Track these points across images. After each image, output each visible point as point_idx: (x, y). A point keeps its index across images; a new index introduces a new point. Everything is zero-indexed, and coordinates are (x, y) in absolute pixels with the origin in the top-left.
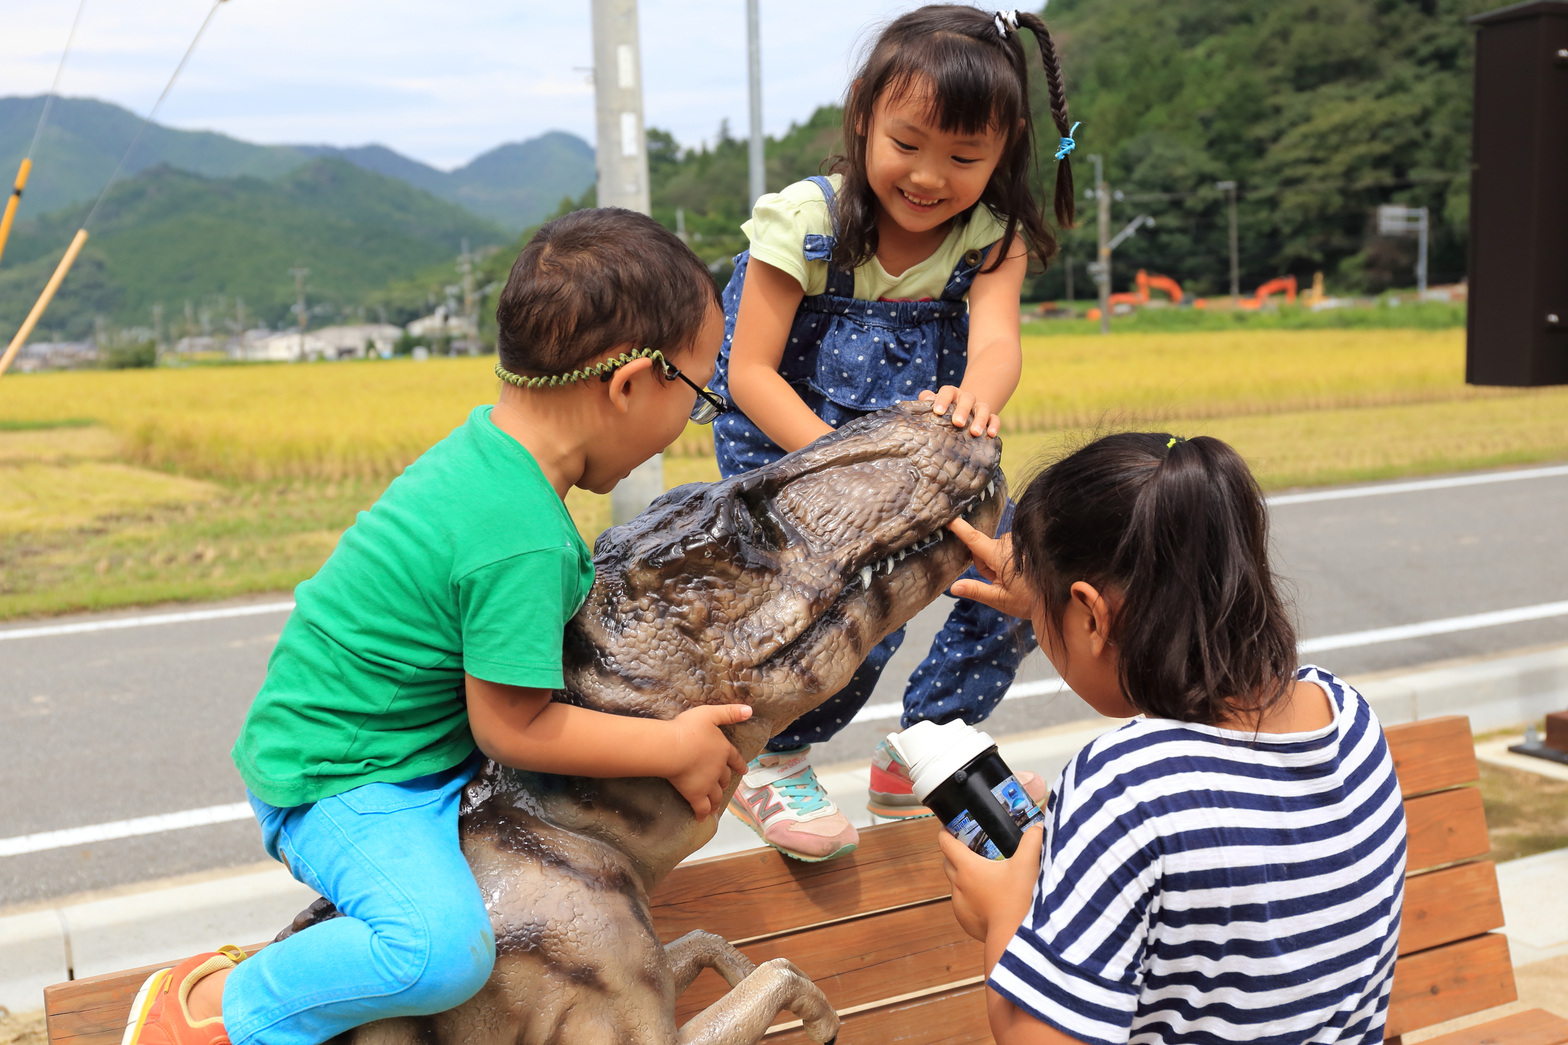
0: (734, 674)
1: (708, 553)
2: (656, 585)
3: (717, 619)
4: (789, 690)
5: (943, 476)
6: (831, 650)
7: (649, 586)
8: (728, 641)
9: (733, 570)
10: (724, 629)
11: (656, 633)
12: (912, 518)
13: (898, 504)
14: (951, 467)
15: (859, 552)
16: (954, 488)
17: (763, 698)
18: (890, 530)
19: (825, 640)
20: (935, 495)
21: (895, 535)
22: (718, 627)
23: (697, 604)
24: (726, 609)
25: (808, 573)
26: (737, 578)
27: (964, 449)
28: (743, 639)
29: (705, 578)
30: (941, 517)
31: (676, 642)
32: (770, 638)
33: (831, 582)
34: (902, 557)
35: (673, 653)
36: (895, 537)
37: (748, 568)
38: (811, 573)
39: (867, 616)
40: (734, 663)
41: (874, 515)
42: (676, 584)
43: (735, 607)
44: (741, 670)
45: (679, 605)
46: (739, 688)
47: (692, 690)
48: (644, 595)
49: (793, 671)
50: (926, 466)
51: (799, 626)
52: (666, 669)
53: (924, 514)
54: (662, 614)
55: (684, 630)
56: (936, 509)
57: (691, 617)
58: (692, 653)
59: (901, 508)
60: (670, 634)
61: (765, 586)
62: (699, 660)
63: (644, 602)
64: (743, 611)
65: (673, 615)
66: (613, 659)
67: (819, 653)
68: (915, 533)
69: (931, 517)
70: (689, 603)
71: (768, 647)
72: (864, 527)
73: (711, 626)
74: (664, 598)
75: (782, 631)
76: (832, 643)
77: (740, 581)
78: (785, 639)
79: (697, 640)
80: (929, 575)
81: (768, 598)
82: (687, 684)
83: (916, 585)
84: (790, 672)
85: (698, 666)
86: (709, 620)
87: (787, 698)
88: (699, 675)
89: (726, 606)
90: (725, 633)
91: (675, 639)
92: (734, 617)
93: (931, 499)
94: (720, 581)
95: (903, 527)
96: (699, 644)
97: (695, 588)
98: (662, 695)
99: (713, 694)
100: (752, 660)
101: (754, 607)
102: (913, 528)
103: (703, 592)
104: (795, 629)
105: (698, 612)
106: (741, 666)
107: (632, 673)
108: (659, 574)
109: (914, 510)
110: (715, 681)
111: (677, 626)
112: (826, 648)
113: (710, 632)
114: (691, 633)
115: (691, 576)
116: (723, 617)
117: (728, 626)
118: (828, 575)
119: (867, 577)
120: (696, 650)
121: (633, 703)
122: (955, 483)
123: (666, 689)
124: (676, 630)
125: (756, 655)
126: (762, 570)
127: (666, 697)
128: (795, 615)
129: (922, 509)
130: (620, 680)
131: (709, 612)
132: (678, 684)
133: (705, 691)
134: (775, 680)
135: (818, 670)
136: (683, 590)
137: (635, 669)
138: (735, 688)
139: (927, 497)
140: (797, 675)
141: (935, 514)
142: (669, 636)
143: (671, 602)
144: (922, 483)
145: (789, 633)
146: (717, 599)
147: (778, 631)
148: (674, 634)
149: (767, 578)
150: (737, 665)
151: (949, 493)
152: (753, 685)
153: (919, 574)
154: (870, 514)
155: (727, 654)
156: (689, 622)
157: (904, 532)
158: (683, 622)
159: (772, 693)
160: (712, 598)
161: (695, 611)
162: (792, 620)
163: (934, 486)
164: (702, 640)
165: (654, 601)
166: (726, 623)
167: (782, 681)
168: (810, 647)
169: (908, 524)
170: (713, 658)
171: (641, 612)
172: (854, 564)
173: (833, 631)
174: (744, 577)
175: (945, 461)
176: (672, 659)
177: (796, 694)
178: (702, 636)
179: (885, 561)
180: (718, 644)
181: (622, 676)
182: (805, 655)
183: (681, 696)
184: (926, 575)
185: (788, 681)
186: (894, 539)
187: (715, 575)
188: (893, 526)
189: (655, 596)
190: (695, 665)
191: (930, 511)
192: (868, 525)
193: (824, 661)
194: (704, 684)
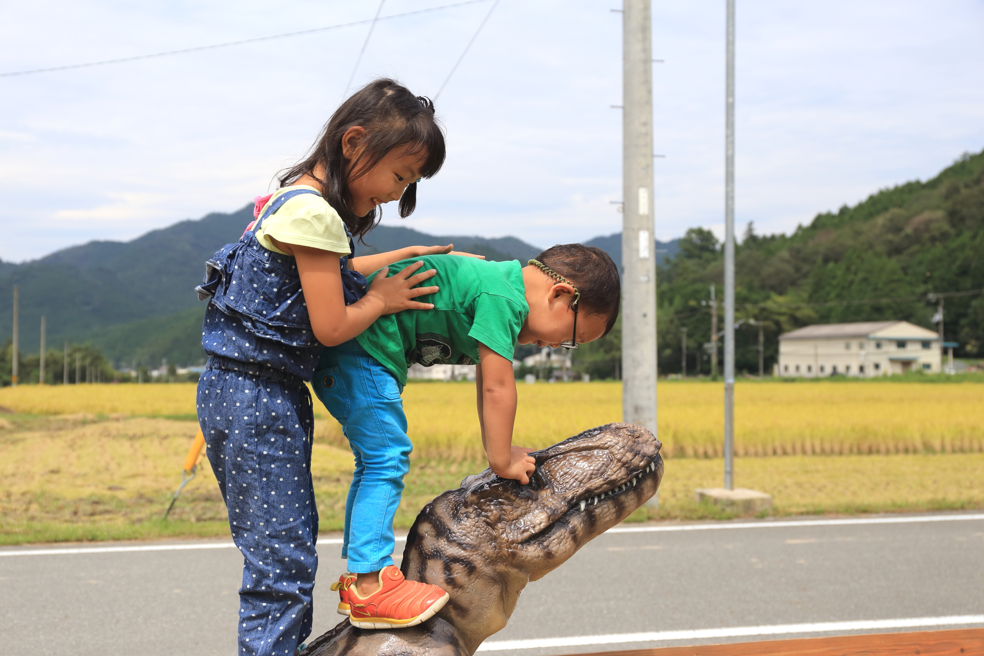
0: (509, 546)
1: (501, 488)
2: (476, 502)
3: (504, 520)
4: (536, 556)
5: (624, 459)
6: (560, 539)
7: (473, 502)
8: (508, 530)
9: (512, 497)
10: (506, 524)
11: (475, 524)
12: (608, 478)
13: (600, 472)
14: (629, 456)
15: (578, 493)
16: (630, 466)
17: (523, 558)
18: (595, 483)
19: (558, 534)
20: (620, 468)
21: (598, 486)
22: (504, 523)
23: (494, 512)
24: (508, 515)
25: (551, 501)
26: (514, 501)
27: (638, 447)
28: (515, 530)
29: (500, 500)
30: (622, 479)
31: (483, 529)
32: (528, 530)
33: (561, 506)
34: (603, 497)
35: (482, 534)
36: (597, 487)
37: (520, 497)
38: (552, 501)
39: (582, 525)
40: (509, 540)
41: (588, 476)
42: (485, 502)
43: (512, 514)
44: (513, 544)
45: (486, 511)
46: (511, 552)
47: (490, 552)
48: (471, 506)
49: (539, 547)
50: (616, 454)
51: (542, 526)
52: (478, 541)
53: (613, 477)
54: (478, 515)
55: (488, 524)
56: (619, 475)
57: (492, 518)
58: (491, 534)
59: (602, 474)
60: (481, 525)
61: (528, 506)
62: (494, 538)
63: (471, 510)
64: (517, 517)
65: (483, 516)
66: (454, 535)
67: (554, 540)
68: (608, 486)
69: (617, 479)
70: (491, 511)
71: (526, 535)
72: (583, 481)
73: (501, 522)
74: (479, 508)
75: (534, 527)
76: (561, 535)
77: (516, 502)
78: (535, 531)
79: (494, 529)
80: (617, 508)
81: (530, 511)
82: (487, 549)
83: (610, 511)
84: (538, 547)
85: (493, 540)
86: (499, 520)
87: (535, 559)
88: (494, 545)
89: (508, 514)
90: (507, 526)
91: (483, 527)
92: (512, 519)
93: (617, 470)
94: (506, 502)
95: (602, 483)
96: (494, 531)
97: (494, 505)
98: (475, 553)
99: (499, 554)
100: (518, 540)
101: (522, 515)
102: (607, 483)
103: (498, 506)
104: (541, 527)
105: (495, 516)
106: (513, 542)
107: (462, 541)
108: (478, 497)
109: (608, 475)
110: (500, 548)
111: (485, 521)
112: (558, 538)
113: (499, 525)
114: (492, 525)
115: (493, 499)
116: (506, 519)
117: (508, 523)
118: (561, 503)
119: (583, 506)
120: (493, 533)
121: (461, 556)
122: (631, 463)
123: (477, 551)
124: (484, 523)
125: (520, 537)
126: (528, 498)
127: (477, 554)
128: (541, 520)
129: (612, 475)
130: (457, 545)
131: (500, 516)
132: (484, 549)
133: (496, 553)
134: (529, 550)
135: (552, 548)
136: (489, 505)
137: (464, 540)
138: (509, 552)
139: (615, 469)
140: (541, 549)
141: (619, 478)
142: (481, 526)
143: (483, 510)
144: (614, 462)
145: (537, 529)
146: (504, 510)
147: (532, 527)
148: (483, 525)
149: (530, 502)
150: (510, 541)
151: (627, 468)
152: (518, 551)
153: (611, 506)
154: (586, 476)
155: (507, 536)
156: (490, 520)
157: (602, 485)
158: (488, 520)
159: (528, 556)
160: (502, 510)
161: (493, 515)
162: (539, 523)
163: (620, 464)
164: (496, 529)
165: (475, 509)
166: (508, 522)
167: (533, 551)
168: (550, 537)
169: (604, 482)
170: (500, 537)
171: (469, 514)
172: (575, 499)
173: (563, 530)
174: (518, 501)
175: (627, 453)
176: (481, 536)
177: (540, 558)
178: (496, 527)
179: (593, 499)
180: (503, 531)
181: (457, 543)
182: (546, 540)
183: (484, 554)
184: (615, 507)
185: (536, 551)
186: (597, 488)
187: (504, 499)
188: (597, 482)
189: (475, 507)
190: (492, 540)
191: (617, 476)
192: (585, 480)
193: (556, 543)
194: (495, 550)
